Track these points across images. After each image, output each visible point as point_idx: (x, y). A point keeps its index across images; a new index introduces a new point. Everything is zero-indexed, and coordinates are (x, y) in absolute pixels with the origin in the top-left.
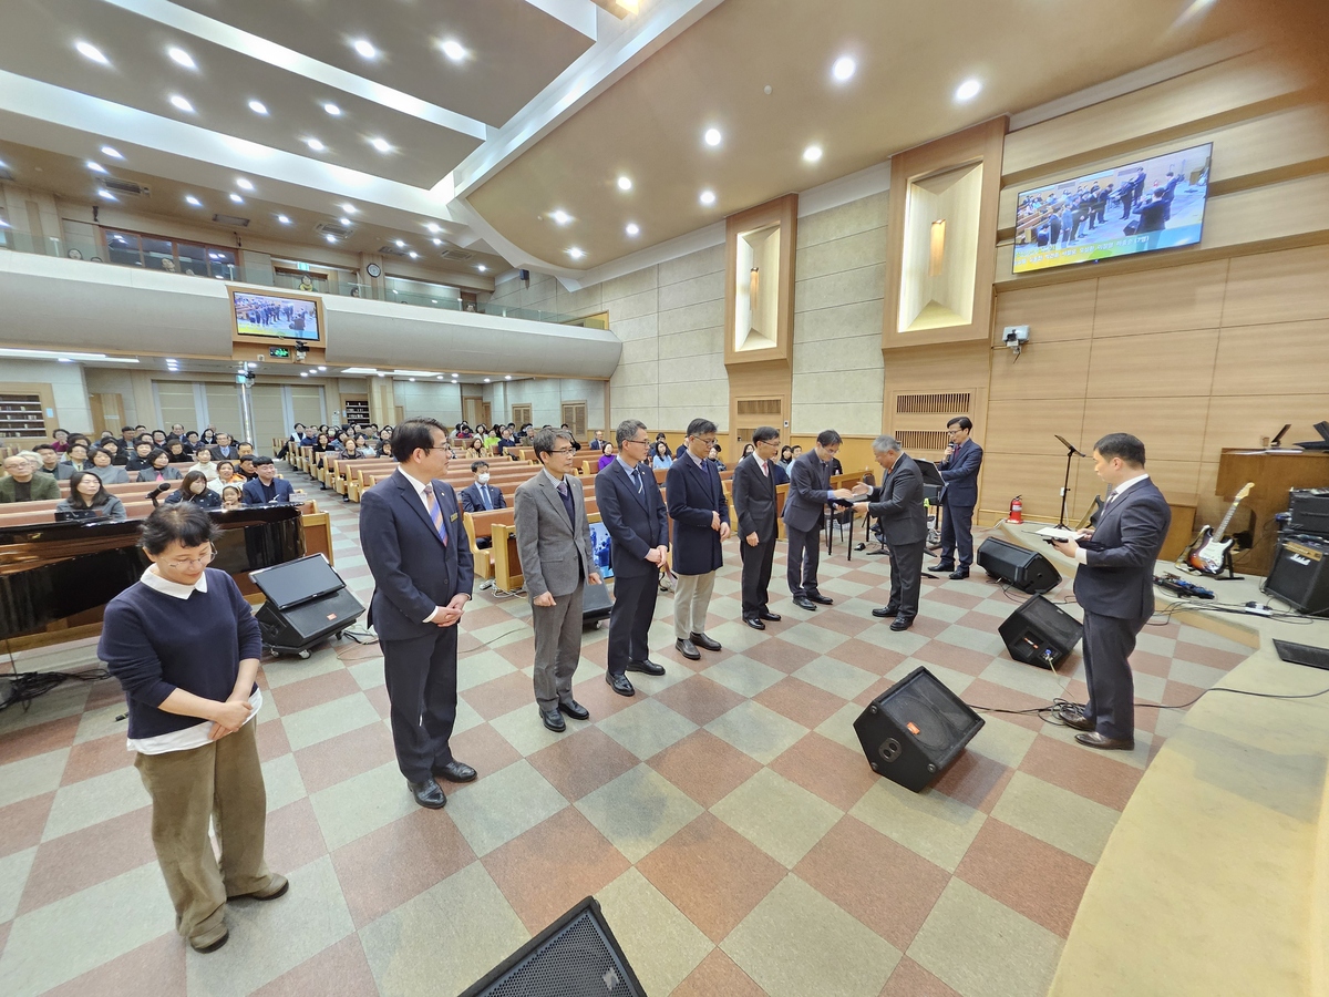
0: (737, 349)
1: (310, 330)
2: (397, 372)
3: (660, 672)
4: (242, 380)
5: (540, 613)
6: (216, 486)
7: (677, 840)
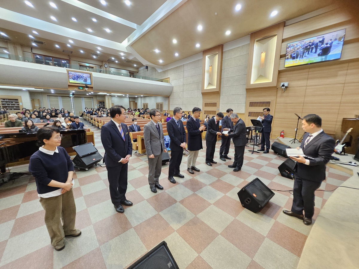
0: (205, 89)
1: (89, 82)
2: (112, 94)
3: (183, 177)
4: (71, 96)
5: (150, 160)
6: (64, 124)
7: (188, 224)
